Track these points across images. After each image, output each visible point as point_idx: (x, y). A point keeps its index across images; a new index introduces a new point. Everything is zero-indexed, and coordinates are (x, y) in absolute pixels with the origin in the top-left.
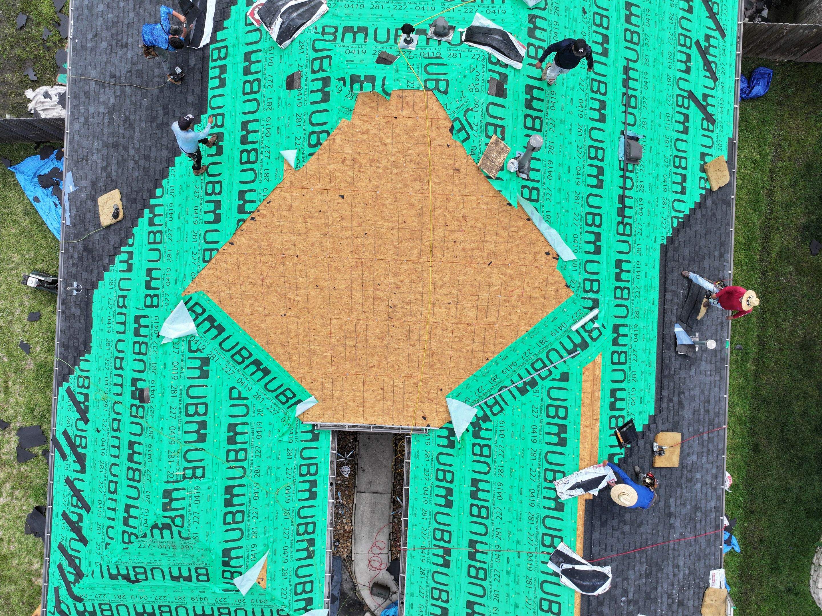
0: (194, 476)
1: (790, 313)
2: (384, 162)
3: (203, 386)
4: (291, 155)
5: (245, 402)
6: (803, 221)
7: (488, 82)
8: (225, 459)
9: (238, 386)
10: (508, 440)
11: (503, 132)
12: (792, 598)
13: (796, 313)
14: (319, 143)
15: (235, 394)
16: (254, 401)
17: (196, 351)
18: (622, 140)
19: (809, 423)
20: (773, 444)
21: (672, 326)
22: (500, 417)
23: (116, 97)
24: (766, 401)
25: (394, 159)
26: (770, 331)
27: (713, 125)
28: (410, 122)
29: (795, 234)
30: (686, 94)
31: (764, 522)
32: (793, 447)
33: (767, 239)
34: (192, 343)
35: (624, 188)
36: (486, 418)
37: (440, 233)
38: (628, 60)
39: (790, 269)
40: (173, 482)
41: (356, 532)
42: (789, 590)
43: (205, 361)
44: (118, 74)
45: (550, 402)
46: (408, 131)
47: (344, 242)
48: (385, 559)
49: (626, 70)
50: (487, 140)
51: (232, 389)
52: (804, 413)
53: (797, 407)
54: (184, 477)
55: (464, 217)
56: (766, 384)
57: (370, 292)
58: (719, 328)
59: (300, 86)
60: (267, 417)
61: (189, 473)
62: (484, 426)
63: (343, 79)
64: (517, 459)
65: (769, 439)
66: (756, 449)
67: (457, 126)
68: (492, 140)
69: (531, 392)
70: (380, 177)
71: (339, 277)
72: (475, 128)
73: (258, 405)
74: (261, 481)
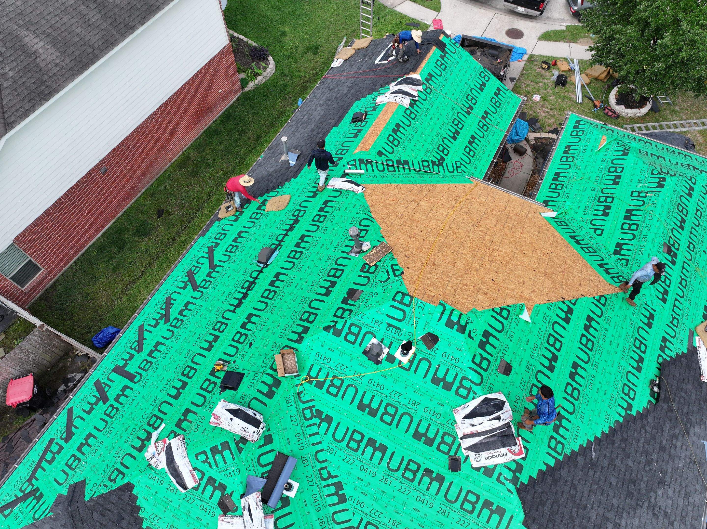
0: (639, 193)
1: (190, 193)
2: (457, 281)
3: (622, 239)
4: (525, 316)
5: (592, 227)
6: (143, 239)
7: (359, 299)
8: (615, 199)
9: (595, 236)
10: (426, 146)
11: (364, 267)
12: (285, 72)
13: (188, 192)
14: (502, 309)
15: (599, 232)
16: (585, 226)
17: (623, 259)
18: (269, 262)
19: (222, 138)
20: (248, 137)
21: (295, 165)
22: (425, 158)
23: (656, 493)
24: (238, 157)
25: (449, 279)
26: (208, 189)
27: (191, 270)
28: (431, 289)
29: (155, 234)
30: (200, 289)
31: (278, 106)
32: (238, 131)
33: (174, 239)
34: (625, 264)
35: (286, 235)
36: (434, 163)
37: (431, 239)
38: (234, 311)
39: (172, 217)
40: (655, 191)
41: (525, 184)
42: (285, 76)
43: (616, 253)
44: (650, 513)
45: (395, 148)
46: (434, 287)
47: (498, 262)
48: (510, 165)
49: (239, 305)
50: (378, 264)
51: (601, 235)
52: (220, 143)
53: (223, 146)
54: (647, 193)
55: (410, 237)
56: (231, 165)
57: (487, 237)
58: (262, 164)
59: (501, 361)
60: (578, 217)
61: (643, 195)
62: (437, 161)
63: (469, 336)
64: (426, 134)
65: (249, 139)
66: (259, 138)
67: (397, 273)
68: (375, 263)
69: (402, 159)
70: (462, 277)
71: (508, 251)
72: (385, 271)
73: (583, 224)
74: (591, 185)
